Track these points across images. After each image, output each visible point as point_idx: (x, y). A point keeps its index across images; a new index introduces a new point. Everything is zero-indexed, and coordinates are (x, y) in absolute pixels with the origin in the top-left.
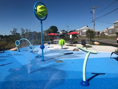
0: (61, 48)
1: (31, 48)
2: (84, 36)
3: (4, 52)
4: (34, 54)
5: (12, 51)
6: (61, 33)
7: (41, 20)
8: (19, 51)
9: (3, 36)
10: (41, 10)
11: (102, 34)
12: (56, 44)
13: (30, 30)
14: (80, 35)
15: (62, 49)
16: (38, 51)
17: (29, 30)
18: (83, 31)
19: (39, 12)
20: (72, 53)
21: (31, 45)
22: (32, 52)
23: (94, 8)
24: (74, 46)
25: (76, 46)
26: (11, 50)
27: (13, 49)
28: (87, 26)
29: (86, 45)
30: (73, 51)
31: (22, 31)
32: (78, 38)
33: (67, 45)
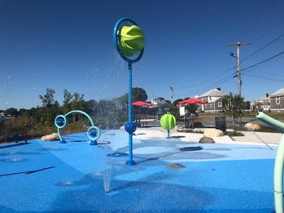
0: (167, 136)
1: (94, 135)
2: (212, 111)
3: (26, 143)
4: (103, 148)
5: (46, 140)
6: (155, 103)
7: (130, 63)
8: (64, 142)
9: (16, 110)
10: (130, 37)
11: (254, 107)
12: (149, 127)
13: (83, 95)
14: (203, 109)
15: (169, 138)
16: (109, 143)
17: (80, 96)
18: (209, 101)
19: (126, 42)
20: (199, 148)
21: (93, 127)
22: (95, 143)
23: (239, 45)
24: (197, 132)
25: (202, 133)
26: (43, 138)
27: (48, 137)
28: (219, 89)
29: (228, 130)
30: (200, 142)
31: (65, 97)
32: (197, 116)
33: (179, 131)
